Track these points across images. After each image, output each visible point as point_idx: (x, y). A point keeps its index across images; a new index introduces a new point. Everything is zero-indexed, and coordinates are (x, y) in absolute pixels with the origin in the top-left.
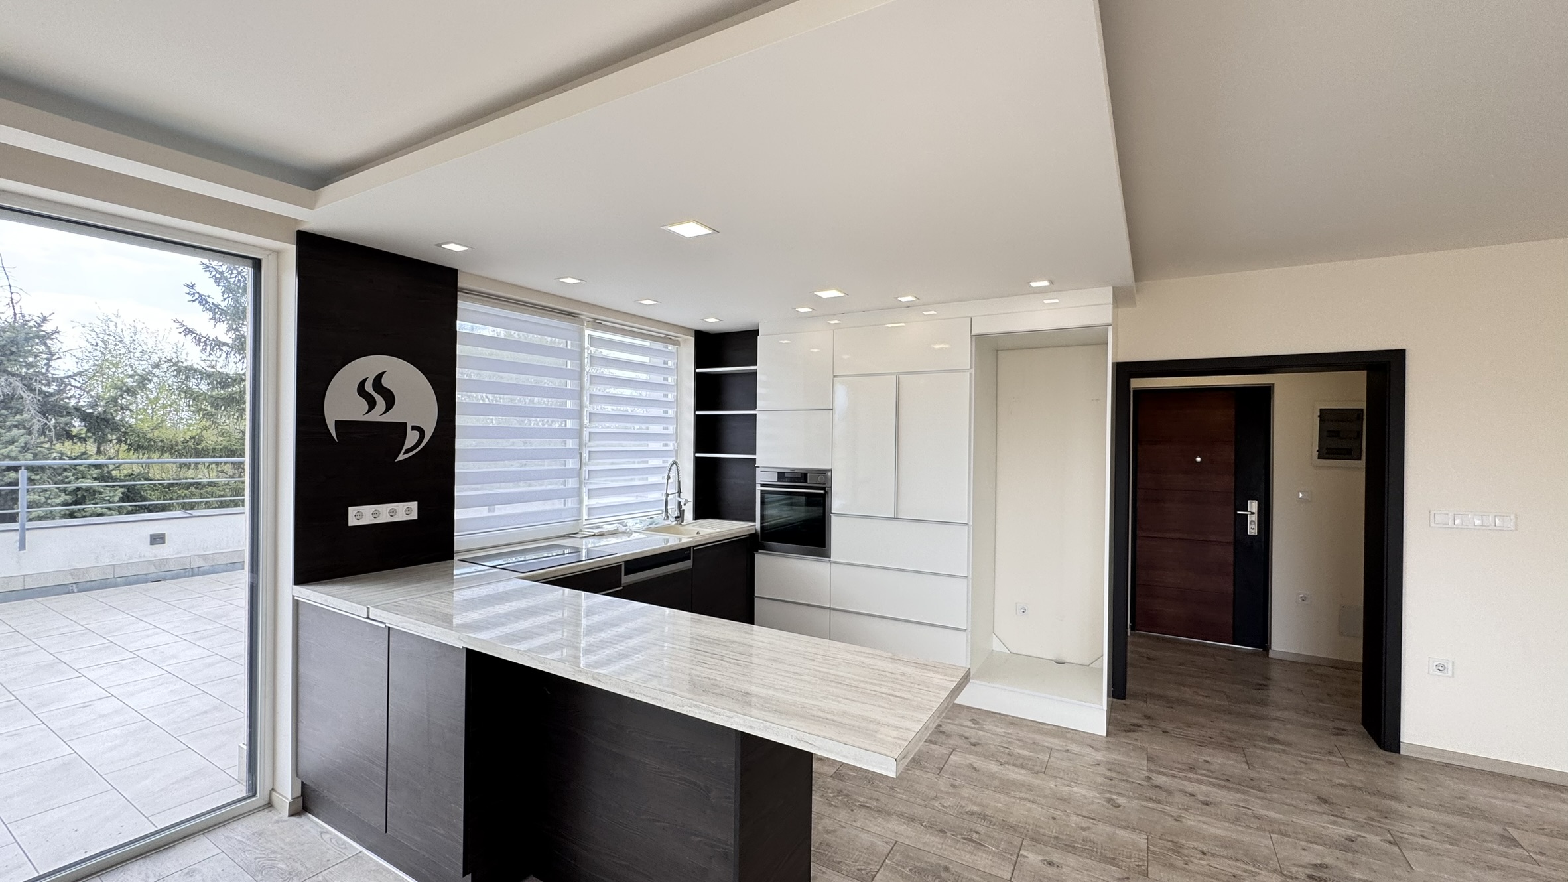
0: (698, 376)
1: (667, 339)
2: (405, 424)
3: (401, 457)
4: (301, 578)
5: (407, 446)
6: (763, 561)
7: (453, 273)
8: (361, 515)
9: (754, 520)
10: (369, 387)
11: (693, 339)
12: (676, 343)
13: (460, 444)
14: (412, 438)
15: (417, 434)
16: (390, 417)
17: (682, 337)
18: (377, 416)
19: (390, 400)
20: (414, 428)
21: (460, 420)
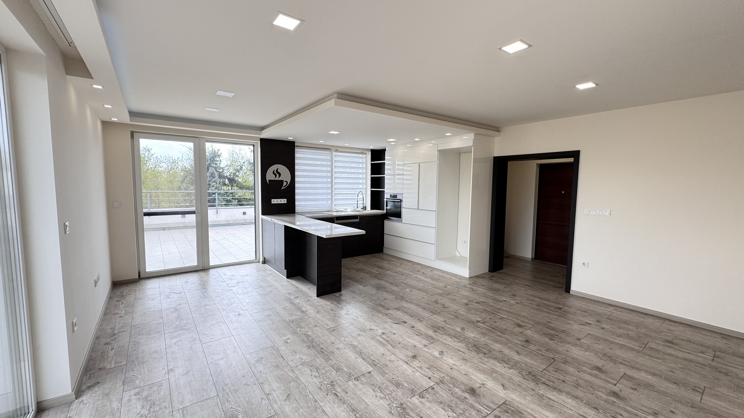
0: (372, 164)
1: (362, 153)
2: (283, 180)
3: (283, 188)
4: (262, 214)
5: (284, 186)
6: (386, 222)
7: (294, 142)
8: (275, 201)
9: (384, 210)
10: (275, 172)
11: (370, 152)
12: (365, 154)
13: (296, 185)
14: (285, 184)
15: (286, 183)
16: (280, 179)
17: (367, 152)
18: (277, 179)
19: (280, 175)
20: (285, 181)
21: (296, 179)
